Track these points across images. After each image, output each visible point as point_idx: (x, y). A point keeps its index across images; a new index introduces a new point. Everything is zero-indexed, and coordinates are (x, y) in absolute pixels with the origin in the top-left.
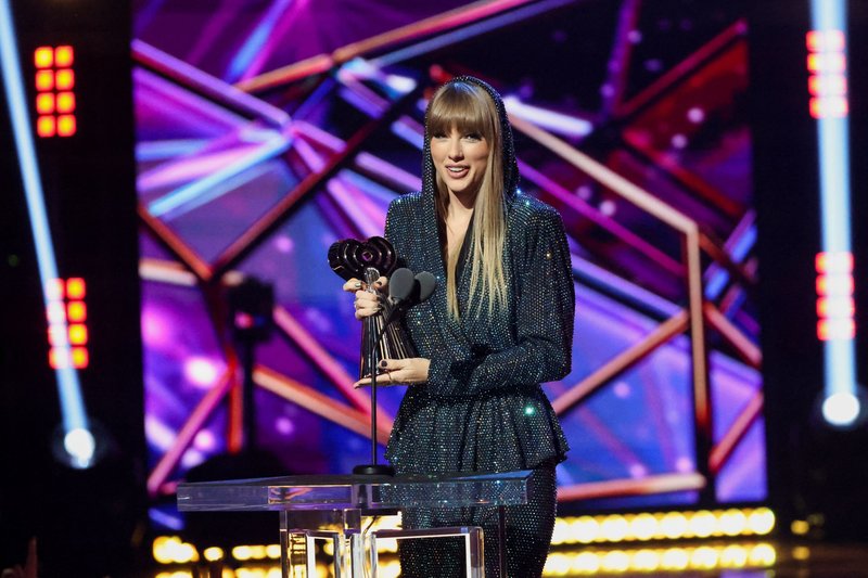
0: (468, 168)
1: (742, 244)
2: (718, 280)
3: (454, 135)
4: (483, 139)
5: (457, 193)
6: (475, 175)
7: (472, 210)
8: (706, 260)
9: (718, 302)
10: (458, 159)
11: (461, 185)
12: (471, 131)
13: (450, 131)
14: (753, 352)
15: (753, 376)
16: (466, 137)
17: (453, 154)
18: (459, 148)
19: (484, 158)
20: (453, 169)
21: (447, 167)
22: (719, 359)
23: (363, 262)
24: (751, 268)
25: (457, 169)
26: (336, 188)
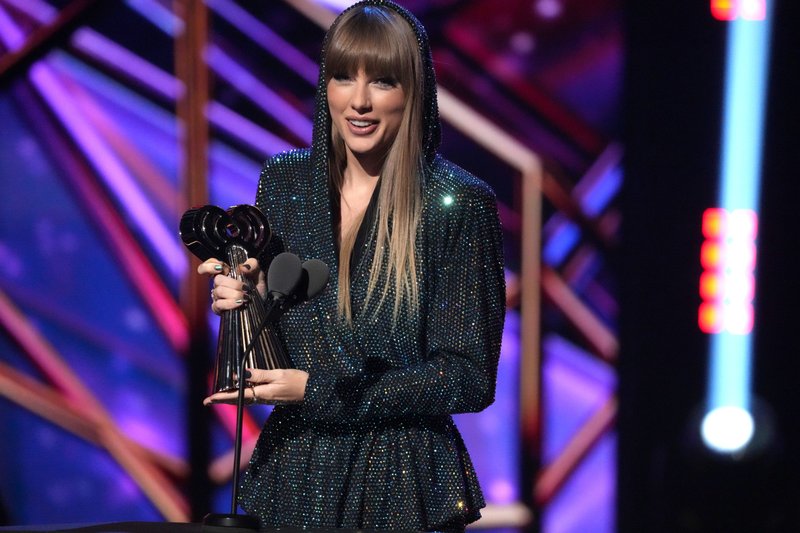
0: (376, 122)
1: (600, 189)
2: (564, 238)
3: (361, 79)
4: (399, 86)
5: (358, 155)
6: (385, 132)
7: (377, 178)
8: (548, 209)
9: (562, 268)
10: (363, 110)
11: (364, 144)
12: (383, 75)
13: (355, 73)
14: (604, 338)
15: (604, 375)
16: (376, 81)
17: (358, 103)
18: (366, 95)
19: (398, 110)
20: (357, 123)
21: (348, 119)
22: (559, 348)
23: (224, 235)
24: (610, 226)
25: (362, 124)
26: (44, 78)
